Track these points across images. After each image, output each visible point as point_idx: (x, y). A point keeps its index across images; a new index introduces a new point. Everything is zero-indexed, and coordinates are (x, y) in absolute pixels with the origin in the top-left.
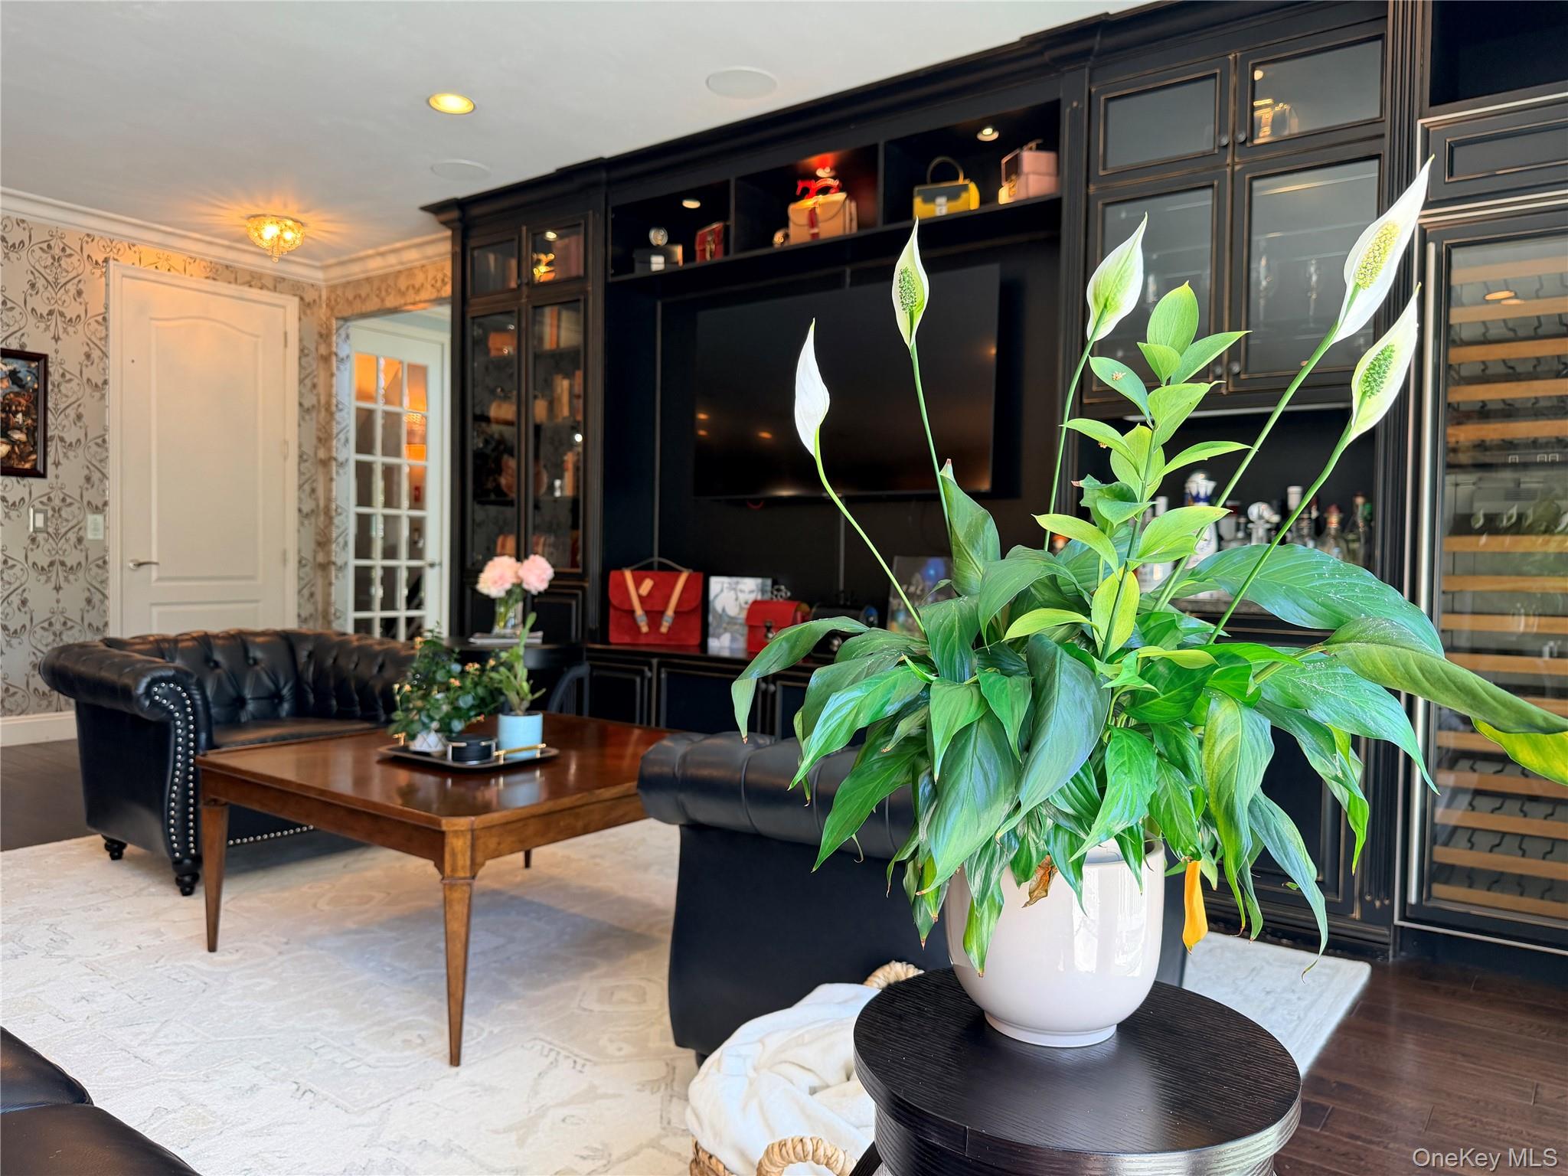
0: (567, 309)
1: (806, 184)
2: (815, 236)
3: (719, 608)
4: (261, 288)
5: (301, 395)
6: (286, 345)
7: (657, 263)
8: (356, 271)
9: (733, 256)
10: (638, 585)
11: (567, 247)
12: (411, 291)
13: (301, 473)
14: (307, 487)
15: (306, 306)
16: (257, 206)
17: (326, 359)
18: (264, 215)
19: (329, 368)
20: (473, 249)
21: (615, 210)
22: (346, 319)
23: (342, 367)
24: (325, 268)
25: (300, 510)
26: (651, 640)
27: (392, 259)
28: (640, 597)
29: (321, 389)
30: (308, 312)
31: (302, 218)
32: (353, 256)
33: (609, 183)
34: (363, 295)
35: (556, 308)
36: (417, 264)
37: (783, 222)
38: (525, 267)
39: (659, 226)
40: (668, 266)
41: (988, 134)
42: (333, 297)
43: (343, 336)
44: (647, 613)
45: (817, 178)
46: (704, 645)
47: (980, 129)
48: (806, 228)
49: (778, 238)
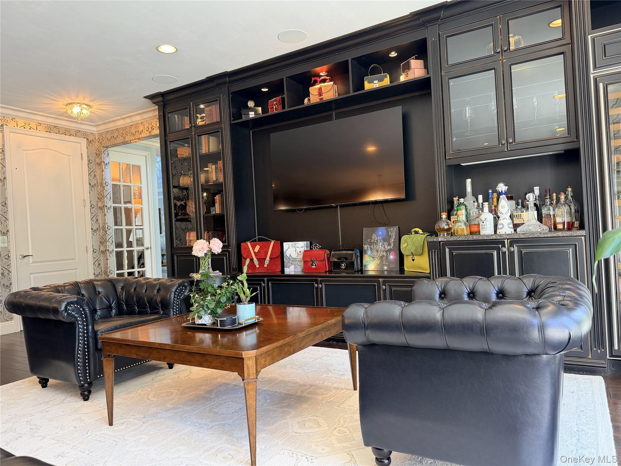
0: (212, 136)
1: (315, 78)
2: (321, 99)
3: (288, 255)
4: (70, 135)
5: (90, 180)
6: (82, 159)
7: (252, 115)
8: (111, 126)
9: (287, 109)
10: (254, 248)
11: (211, 110)
12: (137, 133)
13: (91, 213)
14: (94, 219)
15: (89, 142)
16: (72, 99)
17: (99, 164)
18: (74, 103)
19: (101, 168)
20: (168, 113)
21: (232, 93)
22: (107, 147)
23: (107, 167)
24: (97, 126)
25: (92, 229)
26: (260, 271)
27: (128, 121)
28: (255, 252)
29: (98, 177)
30: (91, 145)
31: (91, 104)
32: (110, 120)
33: (230, 82)
34: (115, 136)
35: (207, 136)
36: (139, 122)
37: (308, 95)
38: (193, 119)
39: (251, 99)
40: (256, 115)
41: (393, 54)
42: (101, 138)
43: (106, 154)
44: (258, 259)
45: (320, 76)
46: (283, 271)
47: (390, 53)
48: (318, 96)
49: (306, 101)
